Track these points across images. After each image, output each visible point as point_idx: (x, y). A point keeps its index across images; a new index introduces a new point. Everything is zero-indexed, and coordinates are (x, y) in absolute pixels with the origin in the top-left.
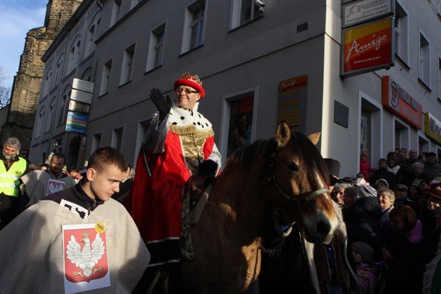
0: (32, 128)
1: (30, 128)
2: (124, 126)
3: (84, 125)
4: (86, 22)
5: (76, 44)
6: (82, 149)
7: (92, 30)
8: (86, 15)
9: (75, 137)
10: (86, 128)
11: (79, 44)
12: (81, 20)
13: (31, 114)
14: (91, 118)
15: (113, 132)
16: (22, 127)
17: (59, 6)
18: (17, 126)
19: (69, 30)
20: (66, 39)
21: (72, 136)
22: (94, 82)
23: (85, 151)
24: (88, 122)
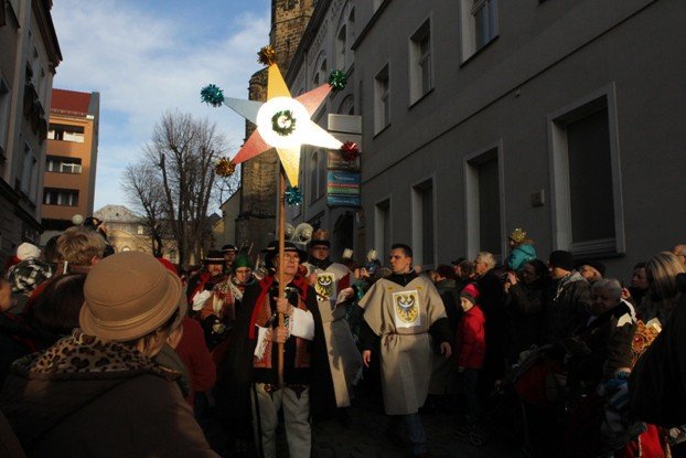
0: (274, 217)
1: (271, 217)
2: (434, 176)
3: (356, 191)
4: (330, 26)
5: (319, 67)
6: (356, 232)
7: (342, 36)
8: (329, 15)
9: (341, 216)
10: (359, 196)
11: (324, 67)
12: (321, 28)
13: (271, 195)
14: (366, 176)
15: (413, 193)
16: (261, 217)
17: (286, 31)
18: (254, 216)
19: (306, 51)
20: (304, 65)
21: (336, 214)
22: (361, 114)
23: (362, 235)
24: (361, 185)
